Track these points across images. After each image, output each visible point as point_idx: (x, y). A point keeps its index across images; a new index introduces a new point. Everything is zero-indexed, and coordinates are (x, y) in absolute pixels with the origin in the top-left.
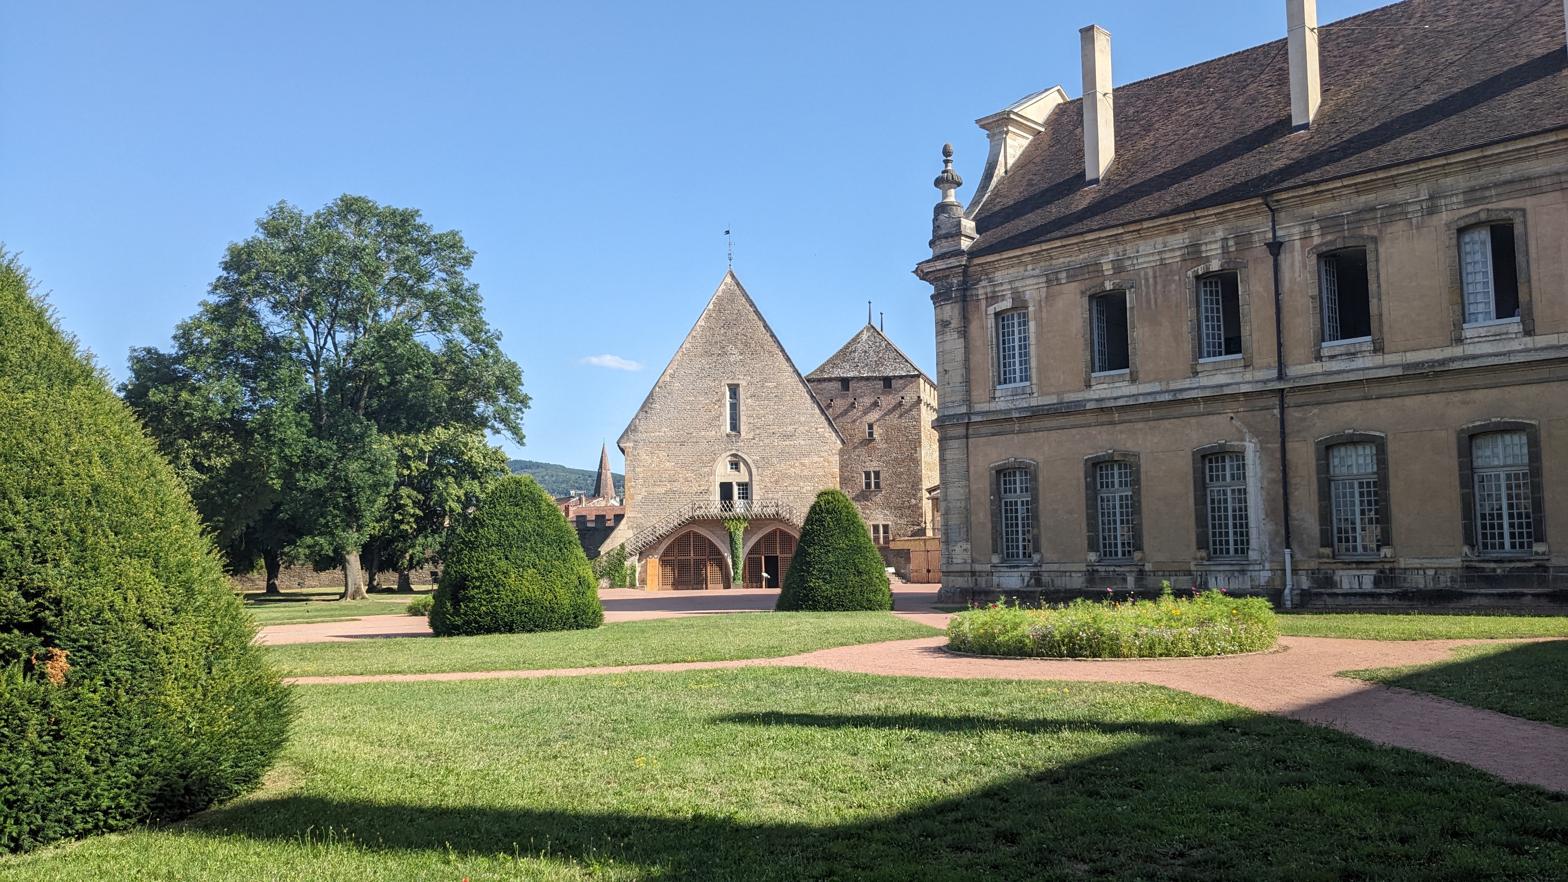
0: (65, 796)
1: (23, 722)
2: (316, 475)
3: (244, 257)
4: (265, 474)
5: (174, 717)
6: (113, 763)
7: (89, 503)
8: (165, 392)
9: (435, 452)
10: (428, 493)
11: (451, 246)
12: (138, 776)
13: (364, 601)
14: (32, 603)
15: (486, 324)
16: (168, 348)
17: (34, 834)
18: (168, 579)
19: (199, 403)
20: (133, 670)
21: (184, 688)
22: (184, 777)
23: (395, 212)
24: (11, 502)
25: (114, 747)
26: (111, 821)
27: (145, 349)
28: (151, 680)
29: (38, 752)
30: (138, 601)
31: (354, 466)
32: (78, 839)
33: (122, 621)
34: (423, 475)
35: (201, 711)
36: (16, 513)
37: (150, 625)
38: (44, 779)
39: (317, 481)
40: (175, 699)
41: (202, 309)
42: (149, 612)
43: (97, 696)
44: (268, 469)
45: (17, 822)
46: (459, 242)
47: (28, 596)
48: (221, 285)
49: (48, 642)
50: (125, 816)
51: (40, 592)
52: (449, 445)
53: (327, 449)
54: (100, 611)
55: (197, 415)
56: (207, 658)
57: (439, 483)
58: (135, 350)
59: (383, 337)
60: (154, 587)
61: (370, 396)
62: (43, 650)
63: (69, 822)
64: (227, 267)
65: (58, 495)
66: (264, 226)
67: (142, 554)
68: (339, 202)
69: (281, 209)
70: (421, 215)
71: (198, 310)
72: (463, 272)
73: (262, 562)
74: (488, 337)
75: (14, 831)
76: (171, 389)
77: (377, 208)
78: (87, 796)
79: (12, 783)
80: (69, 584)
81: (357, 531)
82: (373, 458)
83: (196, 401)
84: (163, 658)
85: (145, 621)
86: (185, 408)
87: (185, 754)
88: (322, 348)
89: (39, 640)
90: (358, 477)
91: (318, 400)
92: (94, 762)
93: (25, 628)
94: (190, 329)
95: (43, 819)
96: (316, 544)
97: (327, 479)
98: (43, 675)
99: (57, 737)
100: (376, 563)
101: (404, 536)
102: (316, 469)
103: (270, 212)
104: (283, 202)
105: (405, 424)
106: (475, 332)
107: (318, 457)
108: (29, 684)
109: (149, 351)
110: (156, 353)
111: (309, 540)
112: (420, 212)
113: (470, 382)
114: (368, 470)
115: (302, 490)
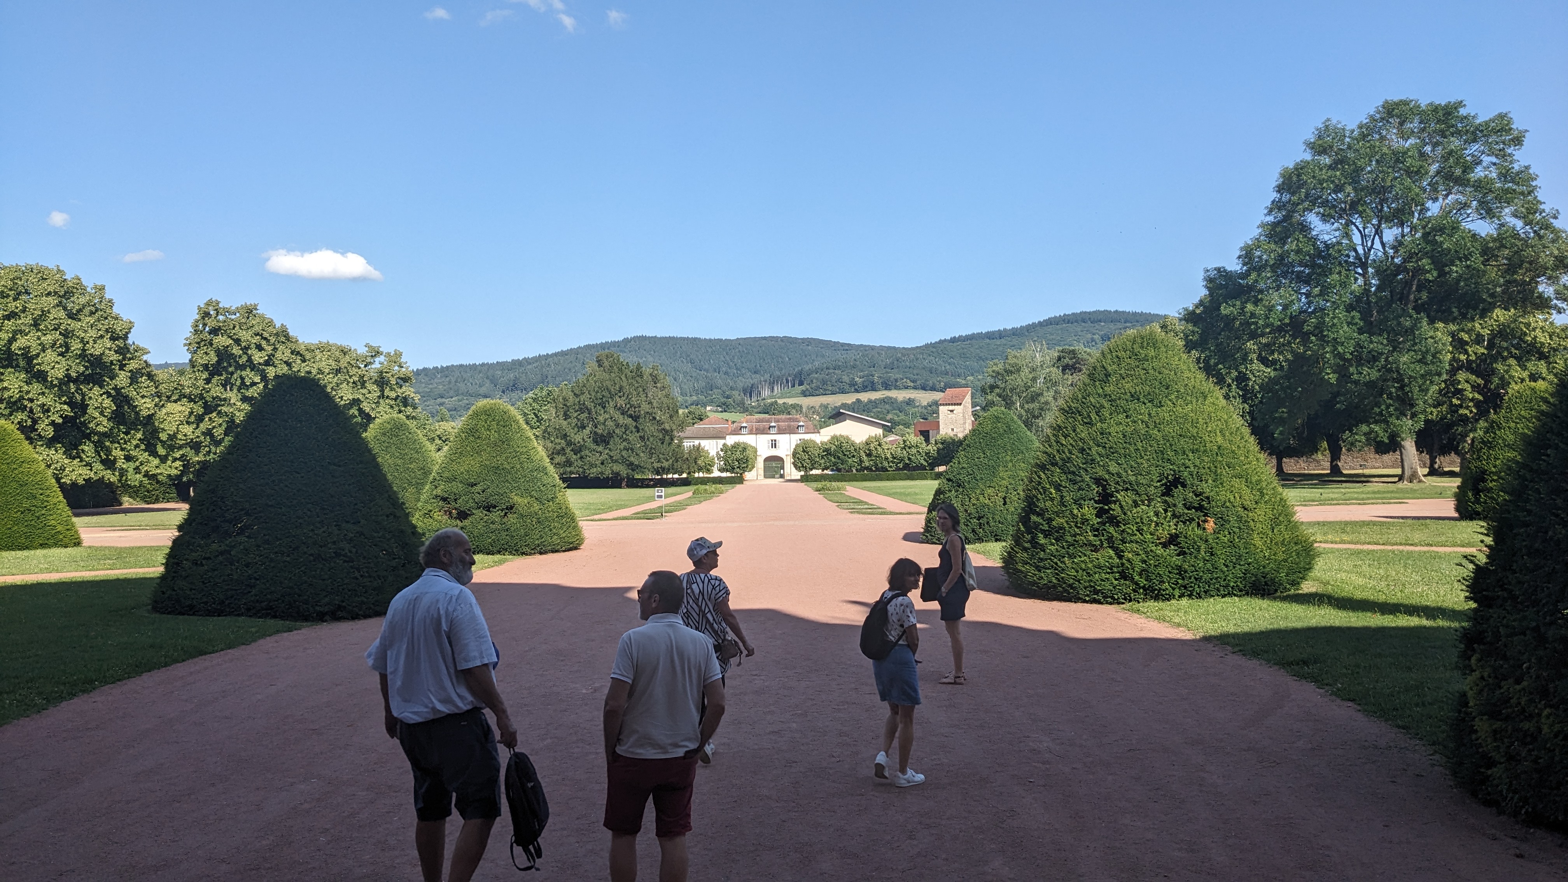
0: (1216, 579)
1: (1199, 547)
2: (1369, 368)
3: (1295, 178)
4: (1322, 370)
5: (1258, 551)
6: (1234, 567)
7: (1217, 454)
8: (1234, 306)
9: (1493, 337)
10: (1489, 375)
11: (1499, 131)
12: (1245, 574)
13: (1421, 484)
14: (1198, 499)
15: (1541, 203)
16: (1234, 266)
17: (1205, 592)
18: (1252, 488)
19: (1262, 312)
20: (1240, 528)
21: (1262, 538)
22: (1264, 577)
23: (1437, 108)
24: (1187, 456)
25: (1234, 561)
26: (1234, 592)
27: (1215, 269)
28: (1247, 533)
29: (1205, 560)
30: (1240, 498)
31: (1404, 359)
32: (1222, 597)
33: (1234, 507)
34: (1482, 358)
35: (1270, 549)
36: (1189, 460)
37: (1245, 509)
38: (1208, 570)
39: (1370, 373)
40: (1258, 542)
41: (1260, 231)
42: (1245, 503)
43: (1226, 539)
44: (1324, 365)
45: (1199, 587)
46: (1507, 125)
47: (1197, 496)
48: (1276, 206)
49: (1206, 515)
50: (1241, 591)
51: (1201, 494)
52: (1509, 327)
53: (1378, 343)
54: (1225, 502)
55: (1261, 322)
56: (1271, 525)
57: (1500, 367)
58: (1208, 271)
59: (1429, 233)
60: (1246, 491)
61: (1419, 289)
62: (1203, 518)
63: (1218, 590)
64: (1280, 189)
65: (1205, 451)
66: (1311, 146)
67: (1240, 477)
68: (1381, 109)
69: (1327, 126)
70: (1465, 105)
71: (1256, 232)
72: (1514, 153)
73: (1325, 444)
74: (1544, 217)
75: (1198, 590)
76: (1238, 303)
77: (1419, 106)
78: (1225, 580)
79: (1197, 571)
80: (1212, 490)
81: (1411, 418)
82: (1424, 349)
83: (1260, 310)
84: (1252, 523)
85: (1243, 507)
86: (1250, 318)
87: (1264, 567)
88: (1369, 250)
89: (1202, 514)
90: (1409, 368)
91: (1368, 299)
92: (1227, 566)
93: (1197, 509)
94: (1252, 249)
95: (1209, 587)
96: (1372, 431)
97: (1379, 370)
98: (1204, 529)
99: (1212, 554)
100: (1436, 447)
101: (1464, 420)
102: (1369, 362)
103: (1316, 132)
104: (1328, 120)
105: (1456, 314)
106: (1529, 213)
107: (1370, 352)
108: (1200, 532)
109: (1218, 270)
110: (1225, 271)
111: (1364, 428)
112: (1464, 103)
113: (1526, 265)
114: (1420, 361)
115: (1356, 383)
